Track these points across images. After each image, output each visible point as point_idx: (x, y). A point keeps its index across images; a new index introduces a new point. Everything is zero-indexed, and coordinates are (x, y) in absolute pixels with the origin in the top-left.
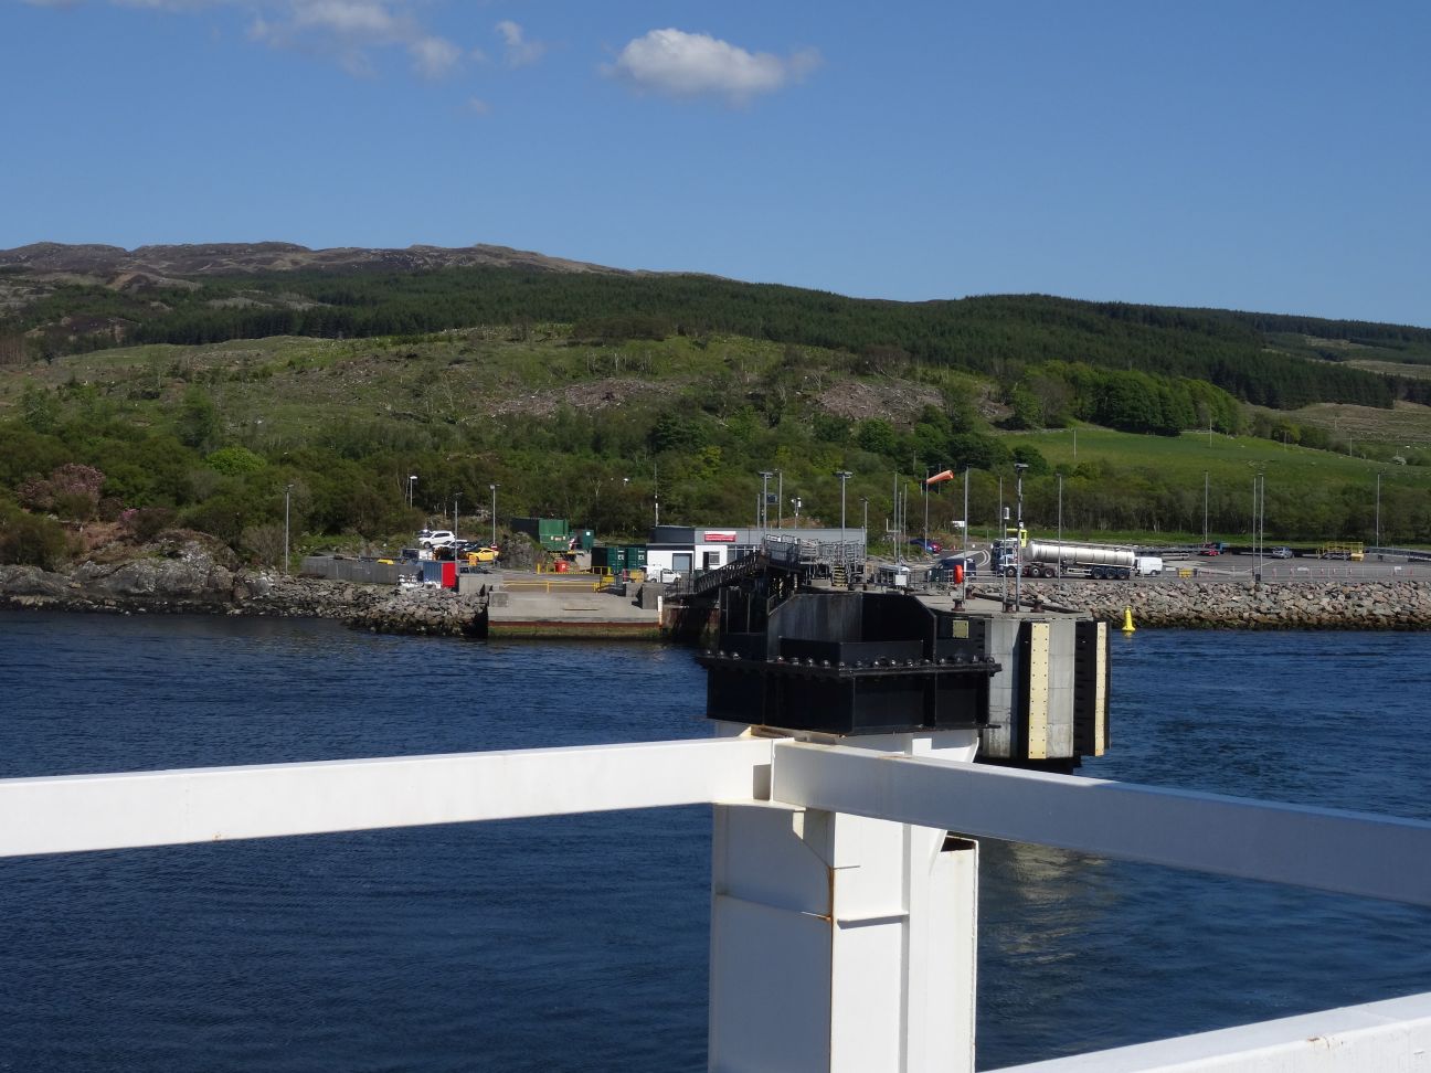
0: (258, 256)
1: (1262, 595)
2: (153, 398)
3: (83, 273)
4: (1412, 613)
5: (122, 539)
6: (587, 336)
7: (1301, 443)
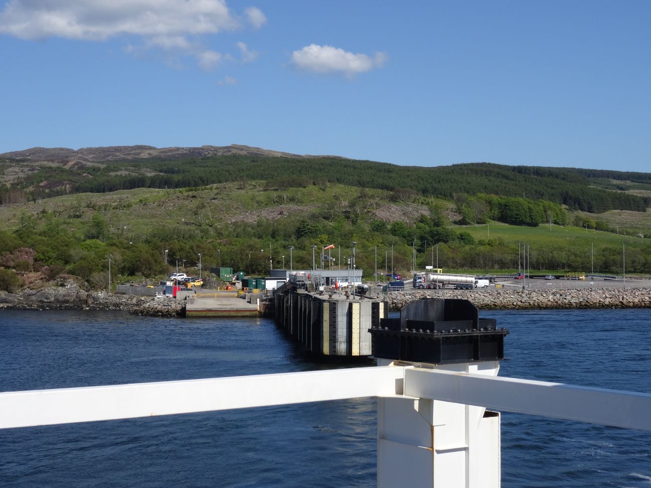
0: (133, 152)
1: (524, 295)
2: (79, 217)
3: (53, 161)
4: (587, 302)
5: (42, 279)
6: (272, 186)
7: (596, 229)
